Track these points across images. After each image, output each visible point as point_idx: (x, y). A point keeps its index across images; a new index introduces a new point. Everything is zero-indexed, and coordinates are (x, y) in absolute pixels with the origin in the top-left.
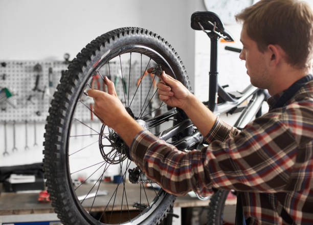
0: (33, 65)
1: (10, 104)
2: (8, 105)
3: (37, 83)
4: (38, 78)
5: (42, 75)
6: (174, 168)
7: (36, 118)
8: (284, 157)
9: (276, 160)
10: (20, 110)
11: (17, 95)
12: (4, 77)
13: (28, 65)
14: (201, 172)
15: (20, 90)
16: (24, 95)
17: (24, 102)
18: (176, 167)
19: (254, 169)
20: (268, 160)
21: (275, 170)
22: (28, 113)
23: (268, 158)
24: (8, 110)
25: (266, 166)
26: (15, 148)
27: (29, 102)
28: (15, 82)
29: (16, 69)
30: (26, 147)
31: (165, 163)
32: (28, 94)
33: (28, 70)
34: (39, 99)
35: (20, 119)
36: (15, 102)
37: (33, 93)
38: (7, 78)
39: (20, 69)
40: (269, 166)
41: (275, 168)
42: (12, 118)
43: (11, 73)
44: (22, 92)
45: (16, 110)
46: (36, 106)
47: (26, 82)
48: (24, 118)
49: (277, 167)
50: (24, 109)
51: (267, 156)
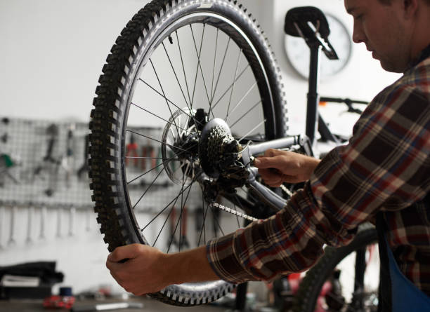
0: (46, 125)
1: (10, 176)
2: (7, 179)
3: (50, 150)
4: (51, 144)
5: (57, 141)
6: (287, 238)
7: (46, 199)
8: (421, 132)
9: (411, 141)
10: (24, 187)
11: (21, 165)
12: (5, 139)
13: (39, 125)
14: (323, 220)
15: (25, 159)
16: (31, 165)
17: (30, 176)
18: (288, 235)
19: (382, 167)
20: (399, 145)
21: (415, 159)
22: (35, 192)
23: (398, 142)
24: (6, 185)
25: (401, 155)
26: (11, 240)
27: (37, 177)
28: (20, 148)
29: (22, 129)
30: (28, 240)
31: (271, 243)
32: (36, 165)
33: (39, 131)
34: (51, 173)
35: (22, 200)
36: (17, 176)
37: (43, 164)
38: (9, 141)
39: (27, 129)
40: (404, 155)
41: (414, 156)
42: (11, 198)
43: (15, 135)
44: (28, 162)
45: (18, 187)
46: (47, 182)
47: (34, 148)
48: (29, 199)
49: (417, 153)
50: (29, 187)
51: (396, 138)
